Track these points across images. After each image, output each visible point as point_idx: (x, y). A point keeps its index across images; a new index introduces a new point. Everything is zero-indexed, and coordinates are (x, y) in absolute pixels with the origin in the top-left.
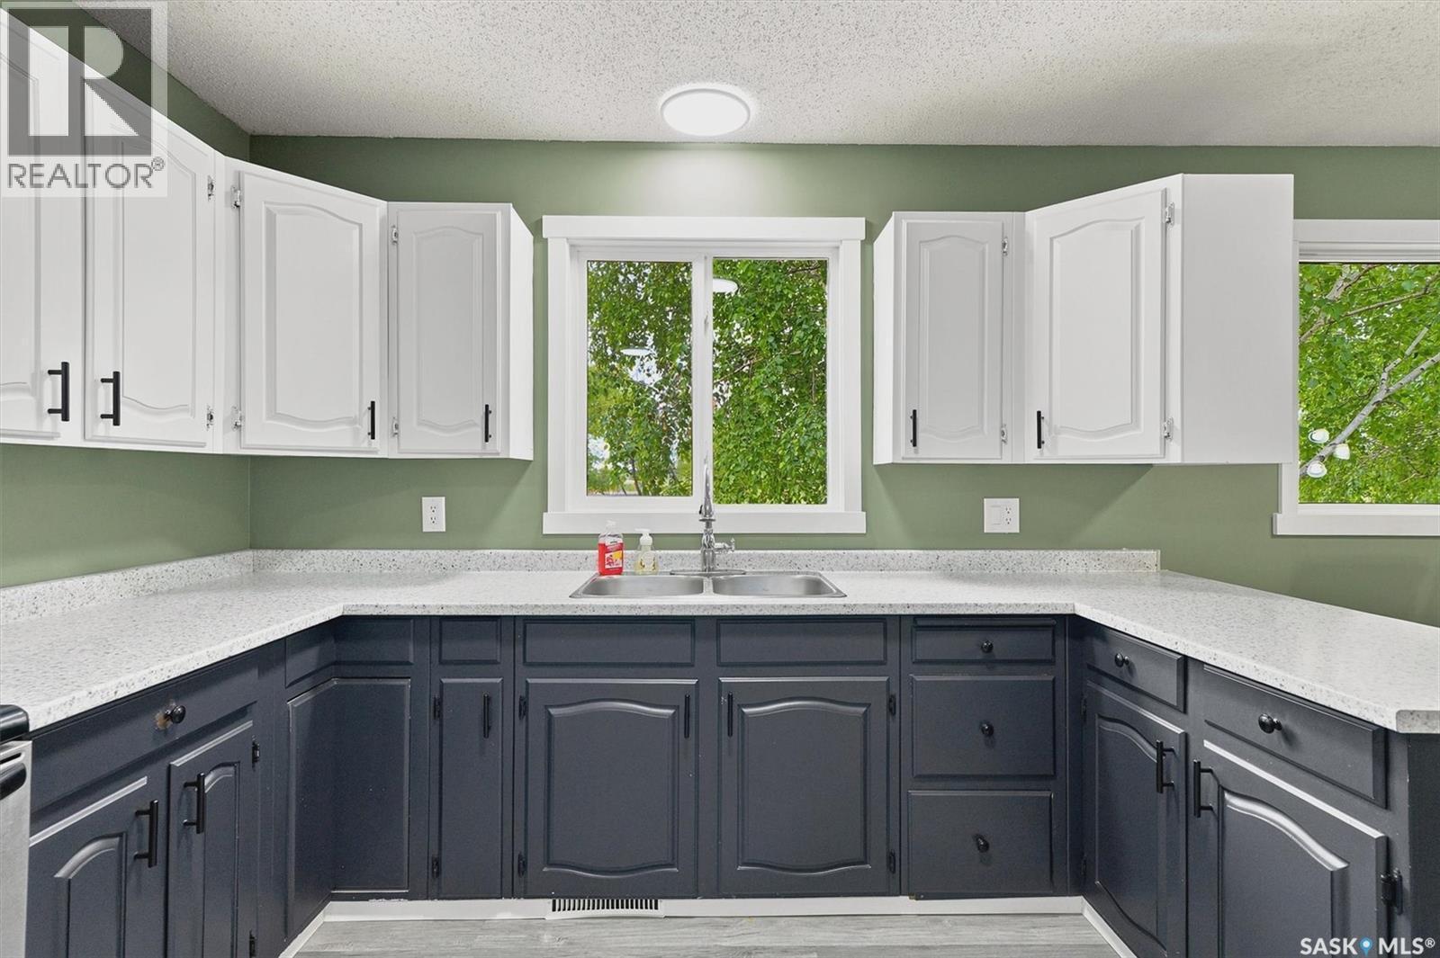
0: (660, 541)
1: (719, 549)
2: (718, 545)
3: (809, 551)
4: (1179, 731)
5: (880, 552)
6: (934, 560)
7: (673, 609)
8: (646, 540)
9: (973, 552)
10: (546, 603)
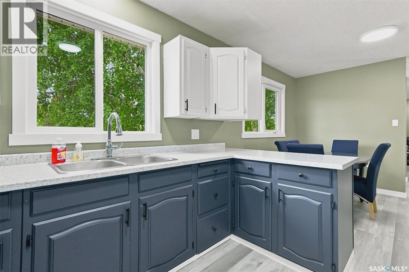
0: (86, 146)
1: (114, 148)
2: (113, 146)
3: (145, 147)
4: (270, 183)
5: (166, 146)
6: (181, 148)
7: (123, 171)
8: (79, 146)
9: (190, 145)
10: (52, 178)
